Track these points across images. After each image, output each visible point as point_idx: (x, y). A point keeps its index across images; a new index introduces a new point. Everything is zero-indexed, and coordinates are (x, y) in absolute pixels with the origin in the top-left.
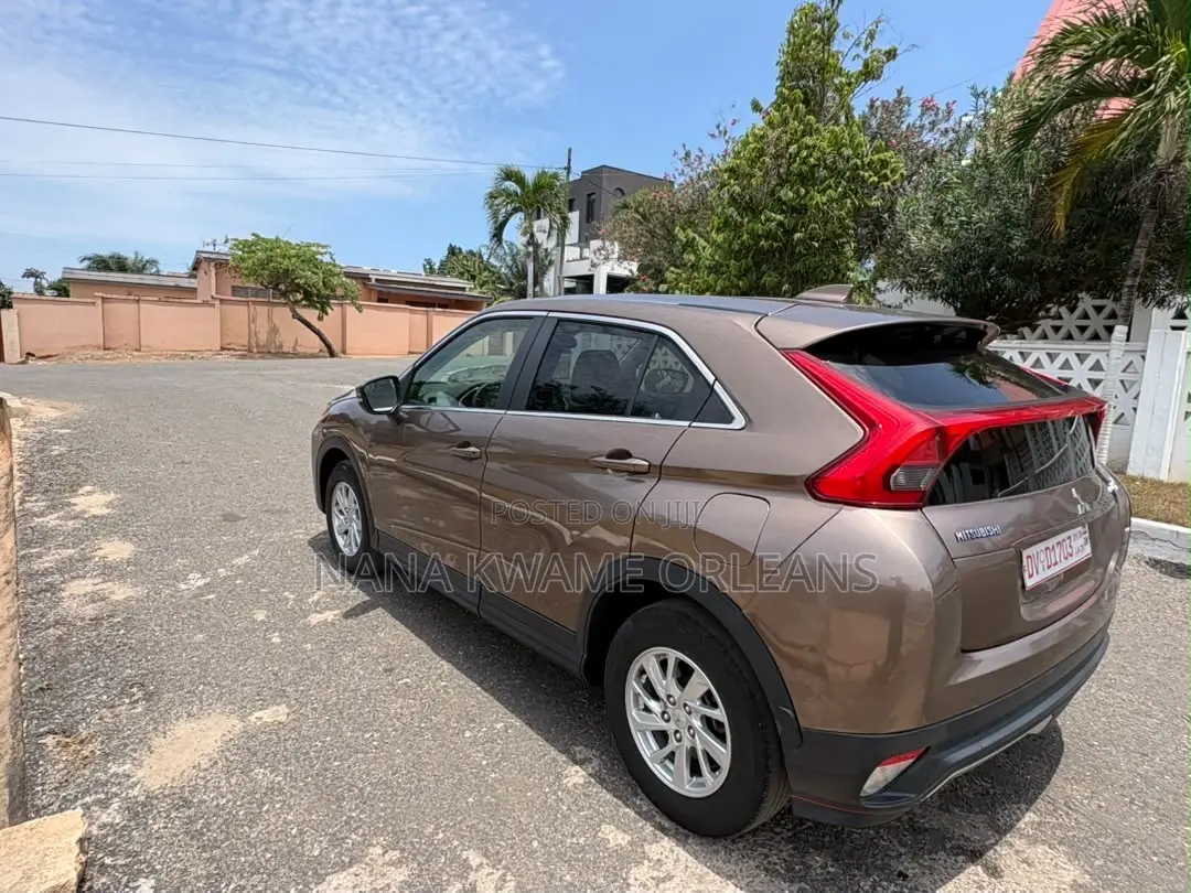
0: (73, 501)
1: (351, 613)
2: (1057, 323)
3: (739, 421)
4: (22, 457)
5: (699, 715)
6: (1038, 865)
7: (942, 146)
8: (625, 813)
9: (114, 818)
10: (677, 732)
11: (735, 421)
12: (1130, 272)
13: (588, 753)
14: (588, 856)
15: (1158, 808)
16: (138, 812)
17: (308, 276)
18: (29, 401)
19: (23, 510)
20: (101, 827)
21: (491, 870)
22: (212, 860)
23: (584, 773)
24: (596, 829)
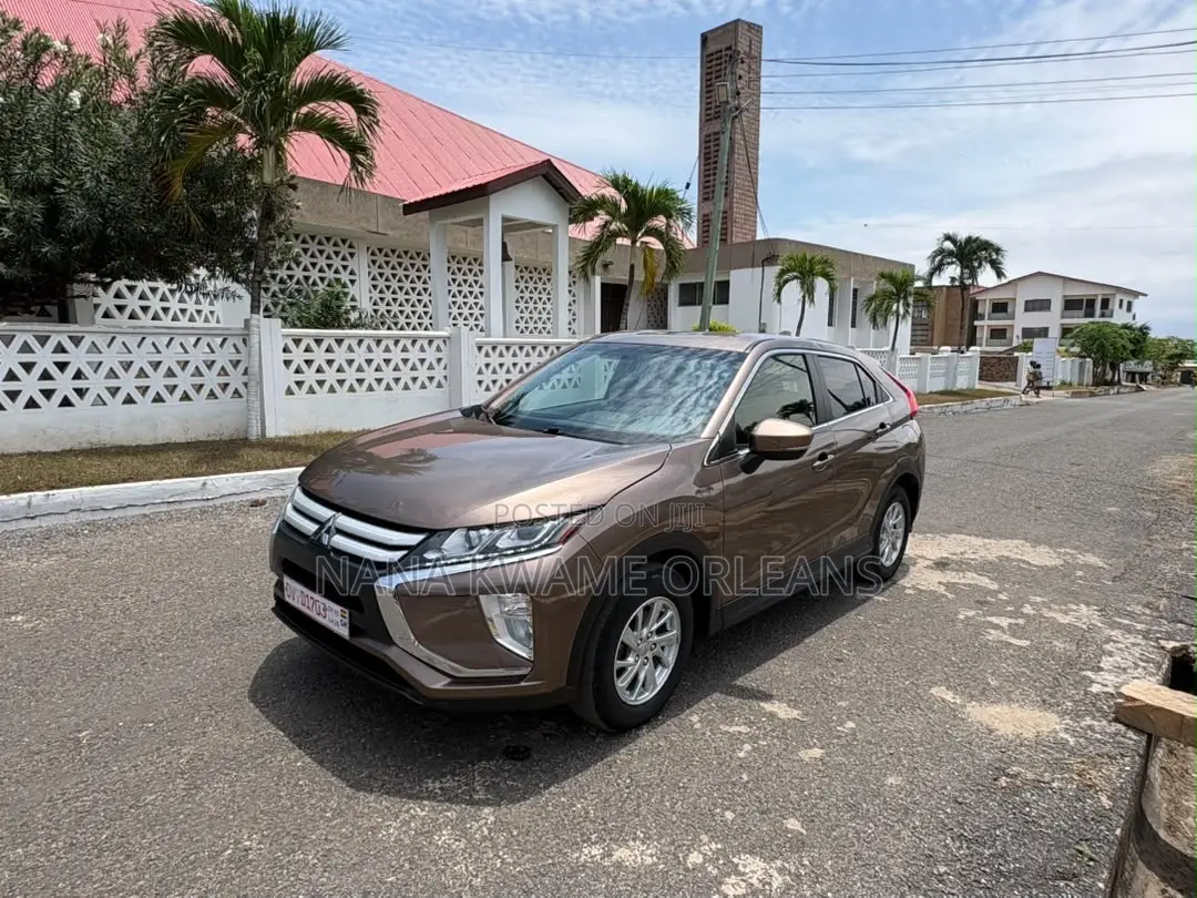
3: (891, 398)
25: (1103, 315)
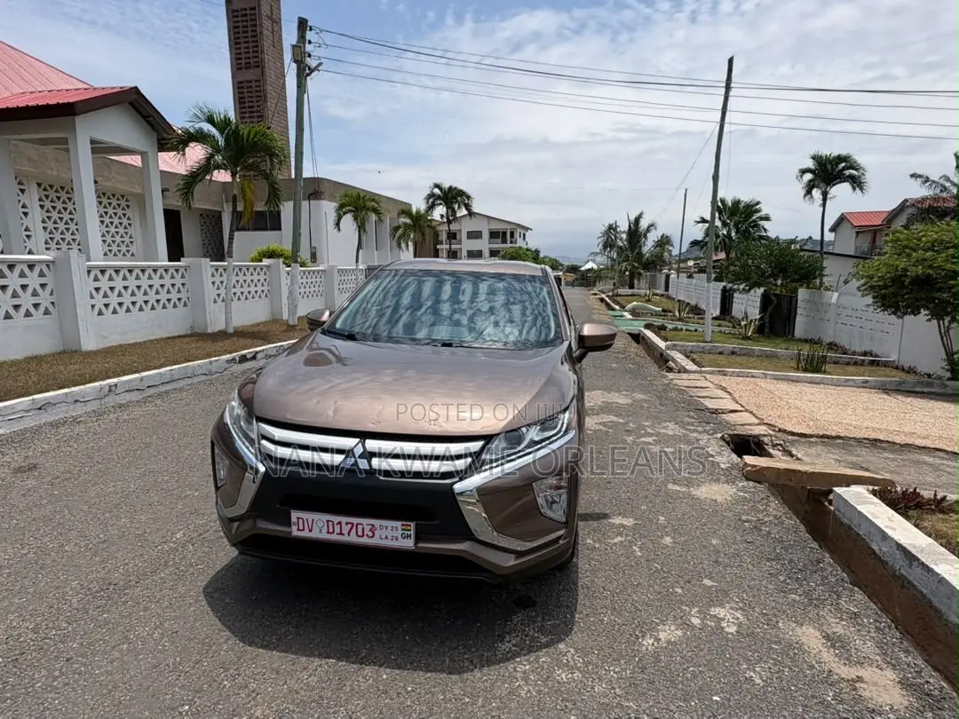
25: (511, 242)
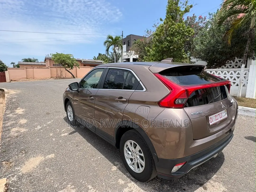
0: (15, 111)
1: (71, 134)
2: (231, 64)
3: (145, 90)
4: (7, 102)
5: (139, 155)
6: (215, 187)
7: (204, 26)
8: (124, 176)
9: (15, 179)
10: (134, 159)
11: (144, 90)
12: (245, 52)
13: (118, 163)
14: (115, 186)
15: (245, 173)
16: (20, 178)
17: (68, 61)
18: (10, 90)
19: (5, 113)
20: (12, 181)
21: (93, 190)
22: (34, 188)
23: (116, 168)
24: (117, 180)
